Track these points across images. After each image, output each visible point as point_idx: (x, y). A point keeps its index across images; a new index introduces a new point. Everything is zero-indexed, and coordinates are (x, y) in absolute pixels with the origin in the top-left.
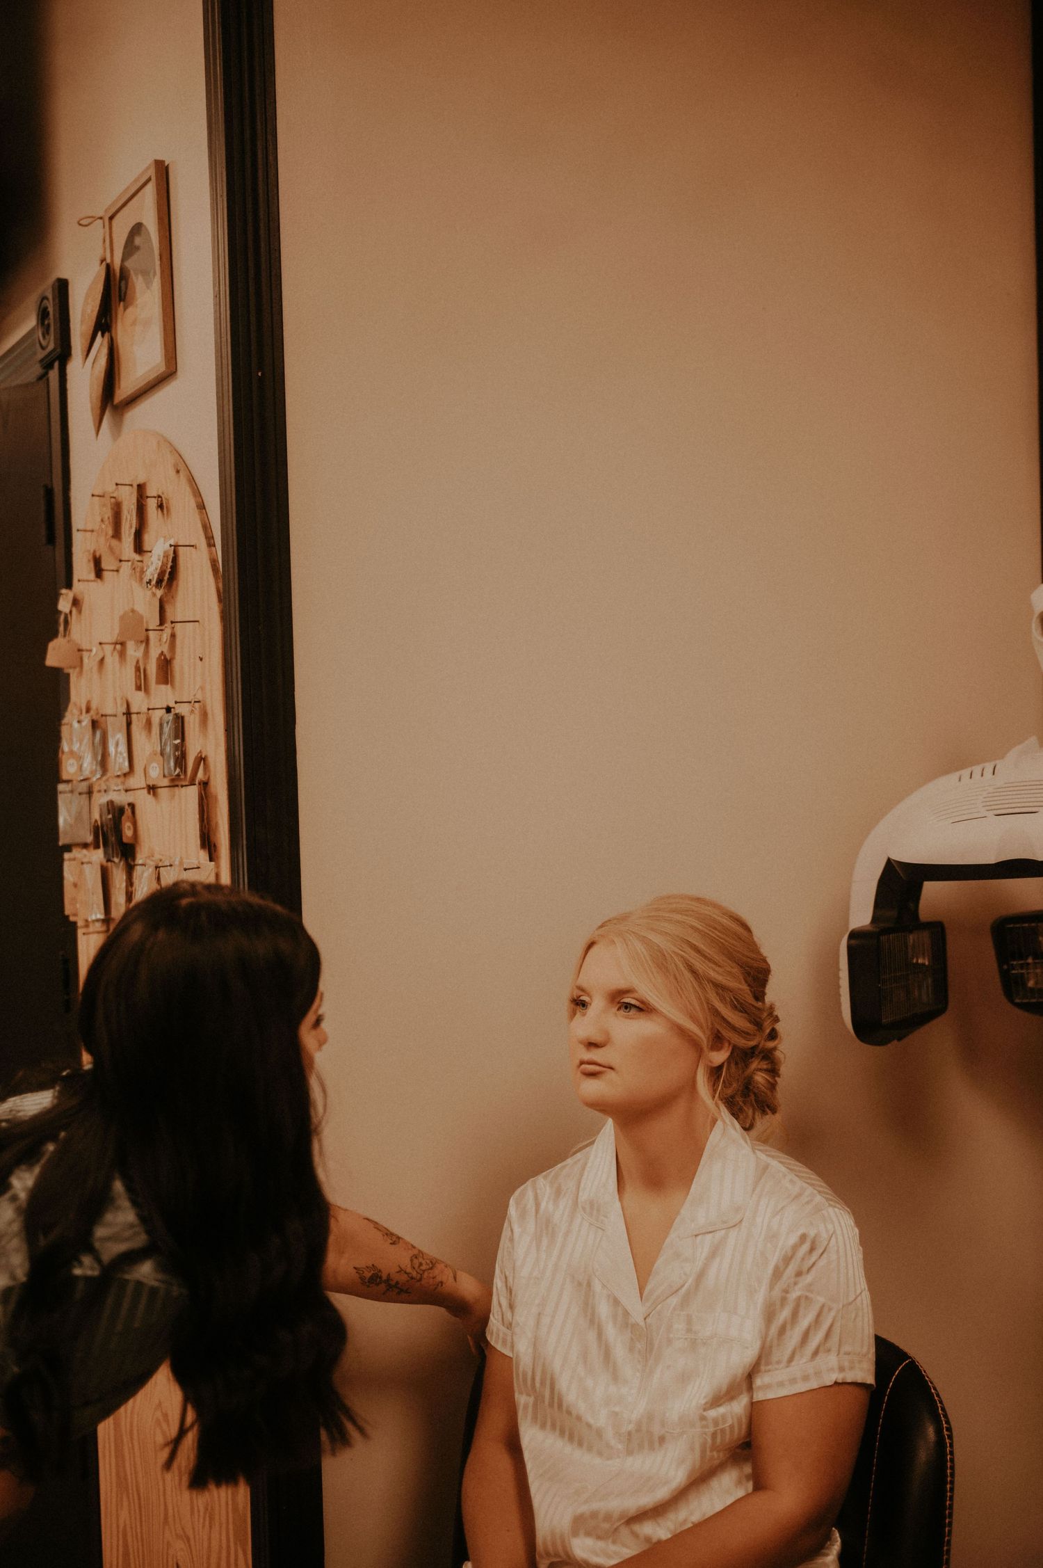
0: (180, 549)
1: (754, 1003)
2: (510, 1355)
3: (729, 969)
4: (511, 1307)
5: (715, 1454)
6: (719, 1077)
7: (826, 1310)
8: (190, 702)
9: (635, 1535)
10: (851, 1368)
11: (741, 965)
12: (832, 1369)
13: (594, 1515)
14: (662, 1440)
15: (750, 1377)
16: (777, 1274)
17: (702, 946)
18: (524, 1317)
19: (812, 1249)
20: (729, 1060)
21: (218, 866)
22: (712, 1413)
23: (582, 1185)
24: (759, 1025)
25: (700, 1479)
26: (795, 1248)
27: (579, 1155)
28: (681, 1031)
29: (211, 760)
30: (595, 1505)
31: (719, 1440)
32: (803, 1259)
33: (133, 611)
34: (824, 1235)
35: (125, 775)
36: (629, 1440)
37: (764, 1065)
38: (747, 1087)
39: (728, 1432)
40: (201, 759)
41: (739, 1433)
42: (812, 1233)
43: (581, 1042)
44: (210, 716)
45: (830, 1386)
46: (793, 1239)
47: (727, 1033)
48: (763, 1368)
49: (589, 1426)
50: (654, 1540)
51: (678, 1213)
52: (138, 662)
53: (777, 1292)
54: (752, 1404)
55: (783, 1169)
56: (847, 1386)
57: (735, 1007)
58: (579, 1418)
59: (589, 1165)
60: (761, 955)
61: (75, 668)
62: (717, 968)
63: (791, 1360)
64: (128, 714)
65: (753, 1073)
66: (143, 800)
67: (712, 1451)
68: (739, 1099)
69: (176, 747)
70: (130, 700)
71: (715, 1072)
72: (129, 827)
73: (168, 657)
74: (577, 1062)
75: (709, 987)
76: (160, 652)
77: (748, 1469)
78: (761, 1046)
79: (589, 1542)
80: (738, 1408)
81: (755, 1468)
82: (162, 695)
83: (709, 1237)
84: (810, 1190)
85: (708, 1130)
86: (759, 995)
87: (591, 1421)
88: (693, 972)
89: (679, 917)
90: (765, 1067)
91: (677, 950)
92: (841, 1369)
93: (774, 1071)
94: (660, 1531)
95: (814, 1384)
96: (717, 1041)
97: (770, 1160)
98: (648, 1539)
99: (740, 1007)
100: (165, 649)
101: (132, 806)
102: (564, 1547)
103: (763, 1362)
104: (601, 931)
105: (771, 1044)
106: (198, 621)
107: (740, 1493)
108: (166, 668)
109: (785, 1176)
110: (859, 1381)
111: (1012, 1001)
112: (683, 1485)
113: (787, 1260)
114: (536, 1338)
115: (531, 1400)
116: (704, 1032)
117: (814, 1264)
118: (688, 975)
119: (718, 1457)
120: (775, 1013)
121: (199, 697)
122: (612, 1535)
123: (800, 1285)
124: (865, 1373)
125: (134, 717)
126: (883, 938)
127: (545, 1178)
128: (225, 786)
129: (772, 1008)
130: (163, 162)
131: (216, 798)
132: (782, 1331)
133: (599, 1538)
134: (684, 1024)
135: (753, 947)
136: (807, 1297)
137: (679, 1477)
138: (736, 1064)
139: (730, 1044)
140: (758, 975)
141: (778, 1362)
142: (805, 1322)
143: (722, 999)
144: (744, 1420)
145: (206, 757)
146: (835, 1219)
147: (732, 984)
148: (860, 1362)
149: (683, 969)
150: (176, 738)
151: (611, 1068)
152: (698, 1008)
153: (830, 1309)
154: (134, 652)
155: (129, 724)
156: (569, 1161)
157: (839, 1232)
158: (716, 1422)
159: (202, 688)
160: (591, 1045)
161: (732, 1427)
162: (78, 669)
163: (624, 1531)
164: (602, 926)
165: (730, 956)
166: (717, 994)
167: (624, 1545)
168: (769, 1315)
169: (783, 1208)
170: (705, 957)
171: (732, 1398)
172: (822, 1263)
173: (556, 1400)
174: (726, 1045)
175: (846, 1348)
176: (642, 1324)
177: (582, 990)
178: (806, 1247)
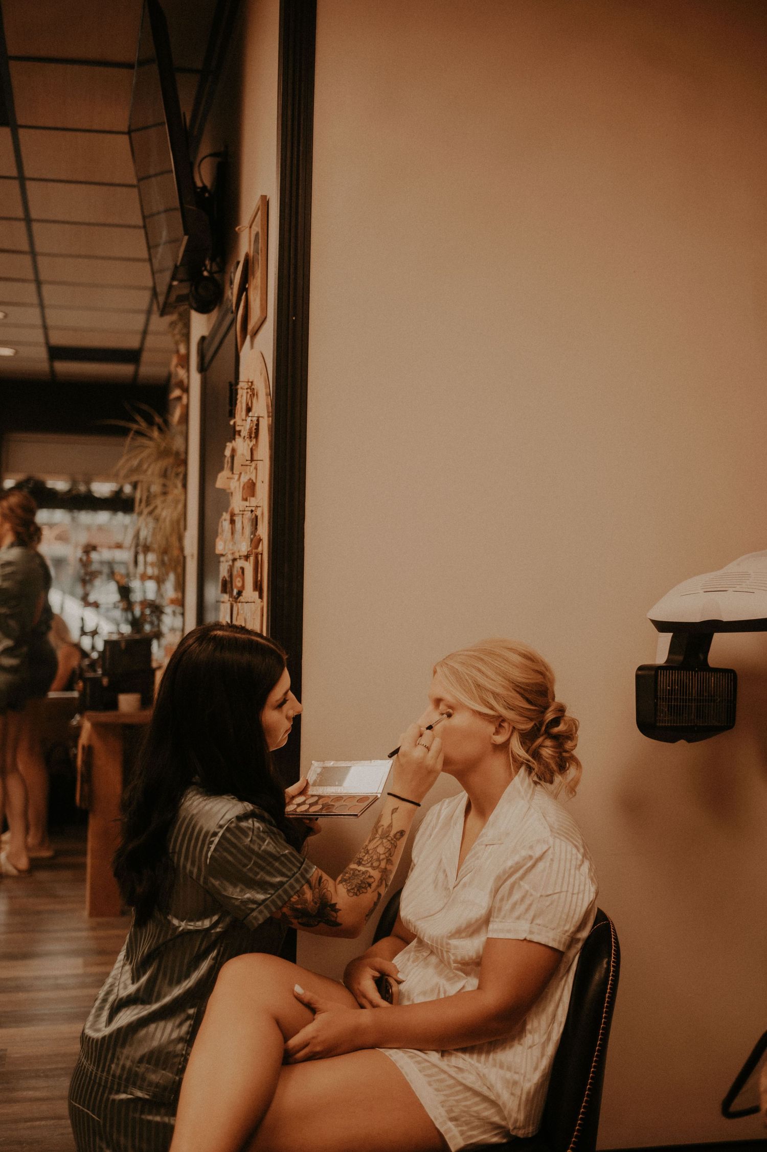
0: (260, 418)
3: (500, 682)
7: (528, 894)
10: (539, 934)
11: (514, 682)
12: (526, 932)
21: (263, 602)
29: (263, 540)
44: (264, 515)
45: (522, 941)
51: (481, 830)
54: (488, 940)
56: (538, 945)
62: (491, 682)
63: (503, 917)
72: (239, 581)
73: (254, 481)
75: (486, 693)
76: (249, 478)
95: (514, 936)
96: (500, 727)
106: (263, 461)
108: (253, 488)
121: (261, 504)
126: (661, 672)
130: (265, 197)
131: (264, 562)
132: (502, 901)
136: (520, 885)
142: (515, 897)
153: (531, 895)
159: (262, 499)
175: (539, 921)
176: (452, 889)
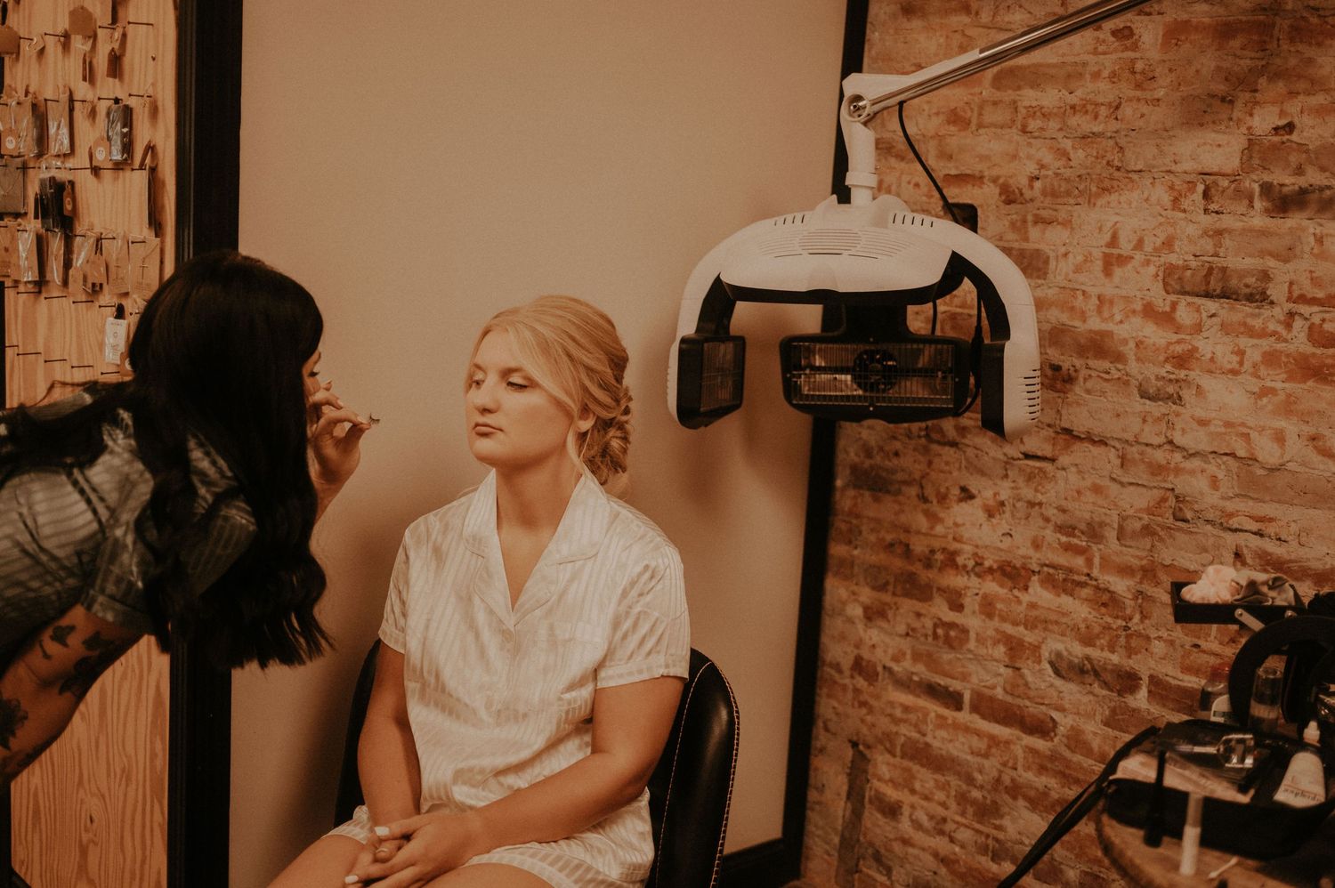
1: (615, 384)
2: (402, 652)
3: (597, 355)
4: (404, 615)
5: (567, 726)
6: (584, 441)
7: (658, 622)
8: (142, 96)
9: (501, 785)
10: (674, 666)
11: (607, 353)
12: (660, 666)
13: (471, 770)
14: (525, 716)
15: (596, 671)
16: (625, 594)
17: (578, 337)
18: (415, 621)
19: (652, 577)
20: (594, 427)
21: (163, 242)
22: (567, 696)
23: (466, 523)
24: (617, 401)
25: (553, 745)
26: (640, 575)
27: (463, 499)
28: (558, 403)
29: (160, 149)
30: (473, 762)
31: (570, 716)
32: (645, 583)
33: (82, 8)
34: (662, 567)
35: (65, 155)
36: (499, 716)
37: (619, 434)
38: (605, 451)
39: (577, 712)
40: (151, 148)
41: (585, 713)
42: (653, 564)
43: (478, 409)
44: (160, 108)
45: (658, 678)
46: (639, 569)
47: (592, 406)
48: (607, 664)
49: (466, 705)
50: (516, 788)
51: (546, 547)
52: (85, 55)
53: (622, 608)
54: (596, 690)
55: (631, 515)
56: (670, 679)
57: (600, 386)
58: (458, 700)
59: (472, 508)
60: (621, 346)
61: (12, 53)
62: (589, 355)
63: (631, 657)
64: (71, 100)
65: (610, 440)
66: (85, 181)
67: (565, 723)
68: (598, 460)
69: (124, 135)
70: (72, 89)
71: (582, 436)
72: (69, 202)
73: (118, 54)
74: (473, 424)
75: (582, 370)
76: (109, 48)
77: (587, 738)
78: (617, 419)
79: (465, 789)
80: (586, 693)
81: (594, 738)
82: (109, 88)
83: (570, 565)
84: (651, 533)
85: (573, 483)
86: (619, 379)
87: (468, 701)
88: (569, 356)
89: (559, 312)
90: (620, 435)
91: (557, 338)
92: (667, 666)
93: (625, 439)
94: (520, 781)
95: (645, 676)
96: (585, 411)
97: (620, 509)
98: (510, 787)
99: (604, 387)
100: (116, 46)
101: (72, 183)
102: (446, 793)
103: (608, 657)
104: (496, 321)
105: (624, 418)
106: (152, 25)
107: (580, 756)
108: (116, 65)
109: (632, 521)
110: (679, 675)
111: (790, 402)
112: (541, 749)
113: (633, 584)
114: (425, 639)
115: (418, 686)
116: (575, 404)
117: (652, 589)
118: (565, 358)
119: (569, 728)
120: (629, 394)
121: (150, 92)
122: (484, 784)
123: (641, 603)
124: (683, 671)
125: (77, 105)
126: (706, 345)
127: (436, 515)
128: (174, 174)
129: (627, 390)
131: (163, 183)
132: (625, 637)
133: (473, 786)
134: (560, 396)
135: (616, 340)
136: (645, 612)
137: (539, 743)
138: (599, 431)
139: (594, 414)
140: (619, 362)
141: (620, 660)
142: (643, 630)
143: (591, 379)
144: (589, 703)
145: (154, 146)
146: (669, 555)
147: (599, 367)
148: (680, 662)
149: (562, 354)
150: (124, 127)
151: (501, 430)
152: (571, 384)
153: (662, 622)
154: (79, 45)
155: (71, 110)
156: (455, 503)
157: (672, 566)
158: (569, 703)
159: (153, 85)
160: (485, 411)
161: (580, 707)
162: (14, 56)
163: (493, 783)
164: (496, 317)
165: (598, 344)
166: (588, 375)
167: (491, 791)
168: (616, 625)
169: (631, 545)
170: (579, 345)
171: (582, 686)
172: (659, 587)
173: (440, 687)
174: (591, 415)
175: (672, 651)
176: (512, 629)
177: (478, 367)
178: (647, 575)
